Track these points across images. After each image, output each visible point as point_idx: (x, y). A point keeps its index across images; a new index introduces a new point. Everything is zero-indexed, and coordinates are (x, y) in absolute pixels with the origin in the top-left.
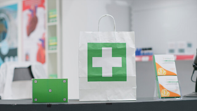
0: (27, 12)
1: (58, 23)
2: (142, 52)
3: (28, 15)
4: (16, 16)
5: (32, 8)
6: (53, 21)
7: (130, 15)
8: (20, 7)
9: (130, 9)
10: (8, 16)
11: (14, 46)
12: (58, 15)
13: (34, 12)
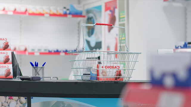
0: (109, 12)
1: (125, 22)
2: (188, 45)
3: (109, 14)
4: (100, 16)
5: (112, 9)
6: (122, 21)
7: (186, 14)
8: (103, 8)
9: (185, 9)
10: (95, 16)
11: (99, 40)
12: (125, 16)
13: (113, 12)
